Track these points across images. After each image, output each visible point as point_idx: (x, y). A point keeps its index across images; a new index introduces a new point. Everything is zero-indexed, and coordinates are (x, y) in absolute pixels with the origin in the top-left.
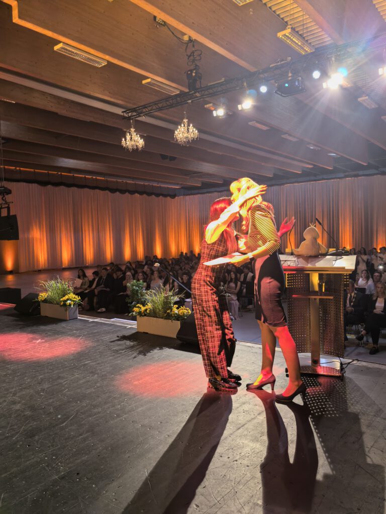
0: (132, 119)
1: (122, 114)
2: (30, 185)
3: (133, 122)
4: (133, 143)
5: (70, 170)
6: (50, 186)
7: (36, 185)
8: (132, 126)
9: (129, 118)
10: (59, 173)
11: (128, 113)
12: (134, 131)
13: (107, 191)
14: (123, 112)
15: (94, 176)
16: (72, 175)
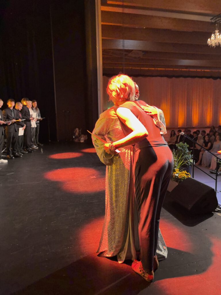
0: (217, 23)
1: (210, 21)
2: (163, 78)
3: (217, 25)
4: (216, 41)
5: (187, 67)
6: (174, 78)
7: (166, 78)
8: (217, 28)
9: (215, 23)
10: (180, 69)
11: (215, 19)
12: (218, 32)
13: (211, 79)
14: (211, 19)
15: (203, 69)
16: (188, 70)
